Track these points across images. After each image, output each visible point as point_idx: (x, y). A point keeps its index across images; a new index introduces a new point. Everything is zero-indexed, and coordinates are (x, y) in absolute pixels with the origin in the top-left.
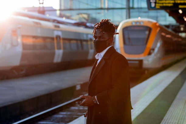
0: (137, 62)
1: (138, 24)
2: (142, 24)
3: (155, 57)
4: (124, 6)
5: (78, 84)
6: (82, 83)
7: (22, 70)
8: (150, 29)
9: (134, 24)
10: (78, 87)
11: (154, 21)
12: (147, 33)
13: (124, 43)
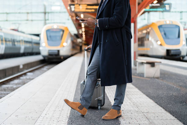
0: (56, 51)
8: (63, 31)
12: (61, 33)
13: (48, 39)
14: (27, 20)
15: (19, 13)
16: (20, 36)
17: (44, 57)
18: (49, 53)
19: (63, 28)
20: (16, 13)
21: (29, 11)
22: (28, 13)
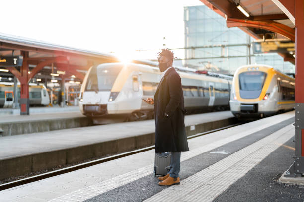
0: (252, 106)
1: (254, 70)
2: (258, 70)
3: (271, 101)
4: (245, 55)
5: (193, 125)
6: (196, 124)
7: (143, 115)
8: (265, 75)
9: (250, 70)
10: (193, 128)
11: (271, 67)
12: (263, 78)
13: (241, 88)
14: (222, 57)
15: (211, 47)
16: (208, 82)
17: (235, 113)
18: (241, 108)
19: (265, 71)
20: (206, 47)
21: (226, 43)
22: (223, 46)
